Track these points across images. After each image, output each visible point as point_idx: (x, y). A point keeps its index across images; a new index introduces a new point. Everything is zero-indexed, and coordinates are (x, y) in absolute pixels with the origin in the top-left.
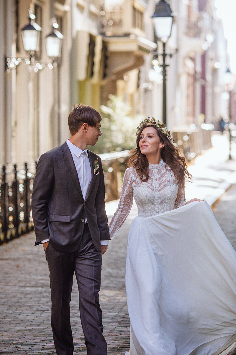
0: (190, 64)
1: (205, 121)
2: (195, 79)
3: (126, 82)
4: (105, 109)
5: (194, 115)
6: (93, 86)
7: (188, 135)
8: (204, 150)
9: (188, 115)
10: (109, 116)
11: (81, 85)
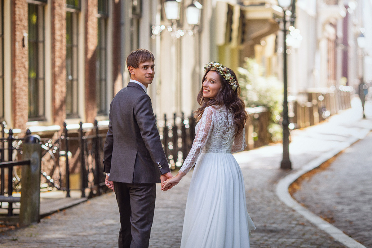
0: (330, 30)
1: (347, 84)
2: (336, 44)
3: (264, 47)
4: (241, 71)
5: (335, 78)
6: (232, 51)
7: (323, 95)
8: (341, 110)
9: (329, 77)
10: (244, 77)
11: (221, 49)
